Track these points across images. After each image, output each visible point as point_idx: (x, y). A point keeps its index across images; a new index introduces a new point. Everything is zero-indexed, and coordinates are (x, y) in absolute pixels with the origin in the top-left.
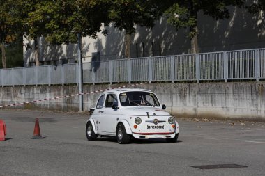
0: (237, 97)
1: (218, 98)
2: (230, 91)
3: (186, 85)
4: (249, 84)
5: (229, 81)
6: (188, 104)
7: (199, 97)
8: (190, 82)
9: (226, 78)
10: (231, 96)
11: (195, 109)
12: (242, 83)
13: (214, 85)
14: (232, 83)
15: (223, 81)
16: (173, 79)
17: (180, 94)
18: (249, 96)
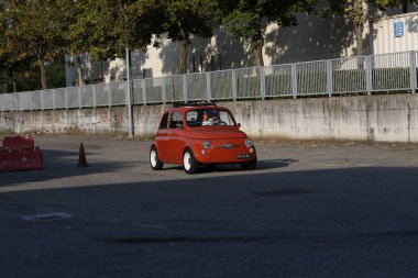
0: (307, 115)
1: (286, 116)
2: (300, 109)
3: (250, 103)
4: (320, 100)
5: (299, 97)
6: (253, 125)
7: (265, 117)
8: (254, 99)
9: (295, 94)
10: (301, 115)
11: (261, 131)
12: (313, 100)
13: (281, 102)
14: (301, 100)
15: (292, 97)
16: (235, 97)
17: (243, 113)
18: (321, 114)
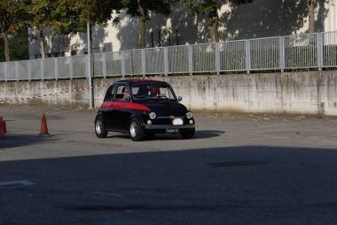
0: (260, 89)
1: (240, 90)
2: (253, 83)
3: (205, 77)
4: (273, 75)
5: (252, 72)
6: (208, 98)
7: (219, 90)
8: (209, 74)
9: (248, 69)
10: (254, 89)
11: (215, 104)
12: (266, 74)
13: (236, 76)
14: (254, 75)
15: (245, 72)
16: (191, 71)
17: (199, 87)
18: (273, 89)
